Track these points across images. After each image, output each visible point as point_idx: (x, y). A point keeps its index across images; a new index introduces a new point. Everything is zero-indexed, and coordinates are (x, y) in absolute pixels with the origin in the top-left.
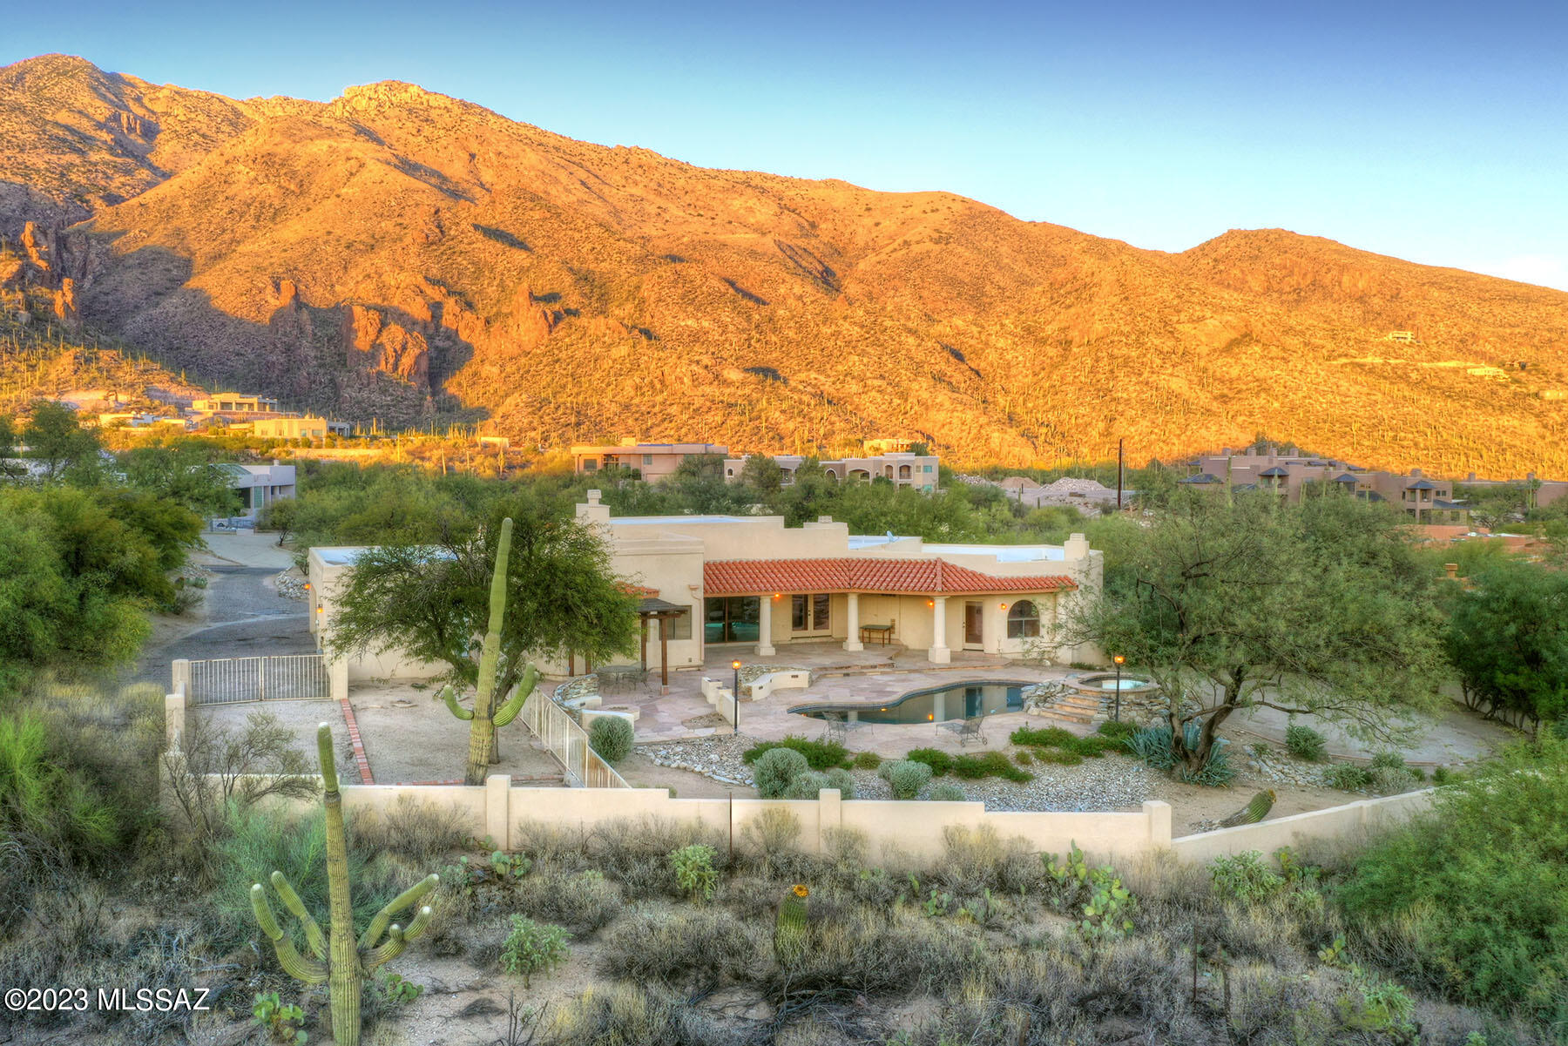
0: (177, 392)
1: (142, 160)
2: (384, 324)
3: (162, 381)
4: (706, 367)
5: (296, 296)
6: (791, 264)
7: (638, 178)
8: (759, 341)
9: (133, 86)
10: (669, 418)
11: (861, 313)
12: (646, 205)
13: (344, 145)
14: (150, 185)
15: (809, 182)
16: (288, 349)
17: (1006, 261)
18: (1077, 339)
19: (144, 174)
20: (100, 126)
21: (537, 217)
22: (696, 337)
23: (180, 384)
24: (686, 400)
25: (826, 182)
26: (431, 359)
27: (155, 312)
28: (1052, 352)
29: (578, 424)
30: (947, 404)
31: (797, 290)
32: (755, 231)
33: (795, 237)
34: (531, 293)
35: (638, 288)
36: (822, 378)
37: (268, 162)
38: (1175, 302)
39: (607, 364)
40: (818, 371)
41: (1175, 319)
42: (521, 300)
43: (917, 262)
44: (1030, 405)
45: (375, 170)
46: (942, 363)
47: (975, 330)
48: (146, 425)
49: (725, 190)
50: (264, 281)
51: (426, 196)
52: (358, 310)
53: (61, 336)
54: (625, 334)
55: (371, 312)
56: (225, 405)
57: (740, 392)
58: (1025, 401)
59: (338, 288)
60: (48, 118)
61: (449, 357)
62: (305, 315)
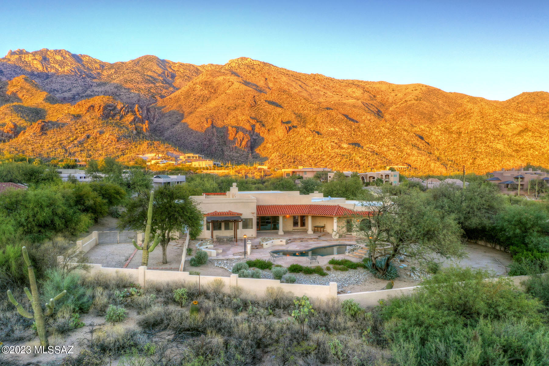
0: (175, 154)
1: (170, 85)
2: (237, 132)
3: (171, 150)
4: (336, 143)
5: (212, 124)
6: (367, 109)
7: (318, 83)
8: (354, 134)
9: (169, 63)
10: (323, 160)
11: (388, 125)
12: (320, 92)
13: (228, 78)
14: (173, 92)
15: (373, 82)
16: (210, 140)
17: (441, 106)
18: (464, 131)
19: (171, 89)
20: (159, 75)
21: (285, 97)
22: (333, 134)
23: (176, 151)
24: (329, 154)
25: (379, 82)
26: (251, 142)
27: (173, 130)
28: (454, 136)
29: (294, 162)
30: (416, 154)
31: (369, 118)
32: (355, 99)
33: (369, 100)
34: (282, 121)
35: (316, 118)
36: (374, 146)
37: (206, 84)
38: (501, 118)
39: (305, 143)
40: (373, 144)
41: (500, 124)
42: (279, 123)
43: (409, 107)
44: (446, 154)
45: (236, 85)
46: (416, 141)
47: (428, 129)
48: (164, 163)
49: (345, 86)
50: (203, 120)
51: (252, 92)
52: (230, 128)
53: (145, 138)
54: (311, 133)
55: (234, 128)
56: (189, 157)
57: (347, 151)
58: (444, 153)
59: (225, 121)
60: (145, 74)
61: (257, 142)
62: (214, 130)
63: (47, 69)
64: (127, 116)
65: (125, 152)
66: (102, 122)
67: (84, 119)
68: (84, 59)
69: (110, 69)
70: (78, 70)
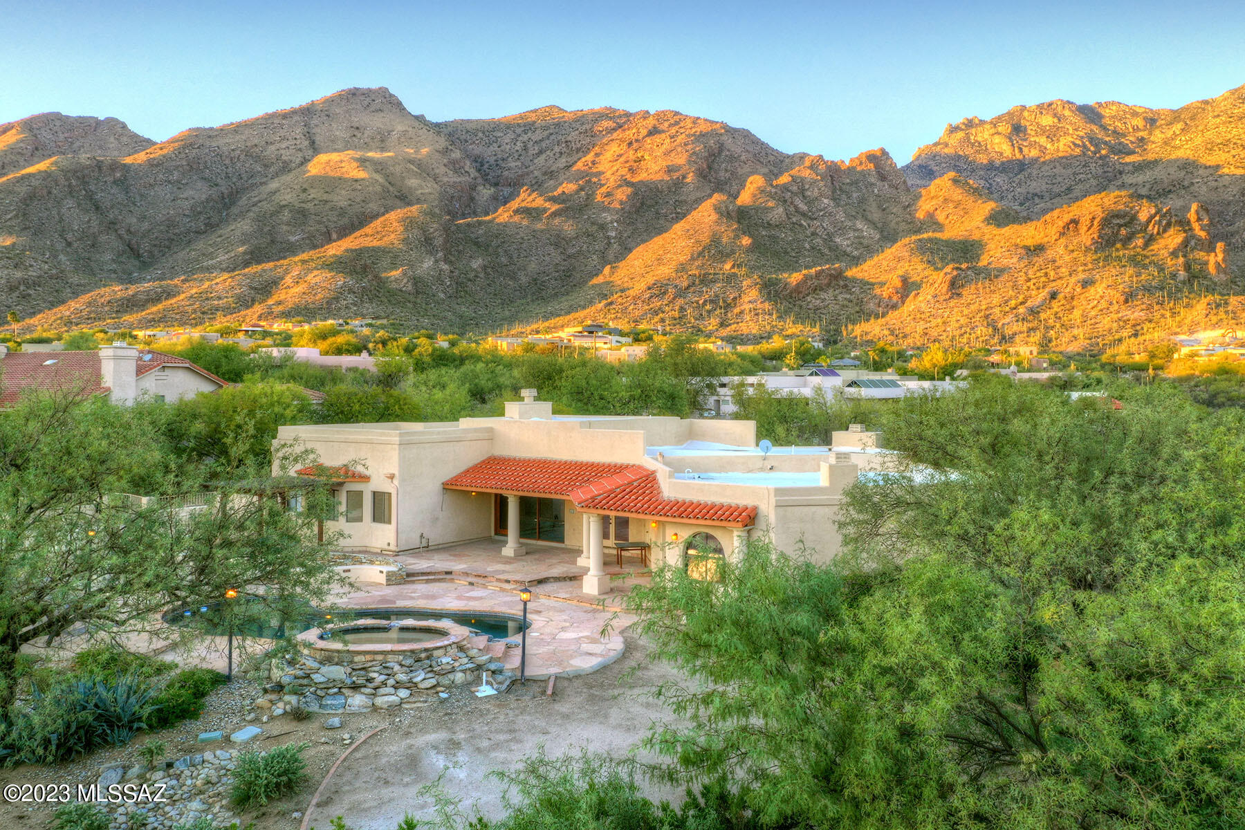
53: (1210, 289)
63: (1021, 150)
64: (1166, 235)
65: (1142, 329)
66: (1094, 257)
67: (1050, 254)
68: (1106, 112)
69: (1171, 124)
70: (1091, 140)
